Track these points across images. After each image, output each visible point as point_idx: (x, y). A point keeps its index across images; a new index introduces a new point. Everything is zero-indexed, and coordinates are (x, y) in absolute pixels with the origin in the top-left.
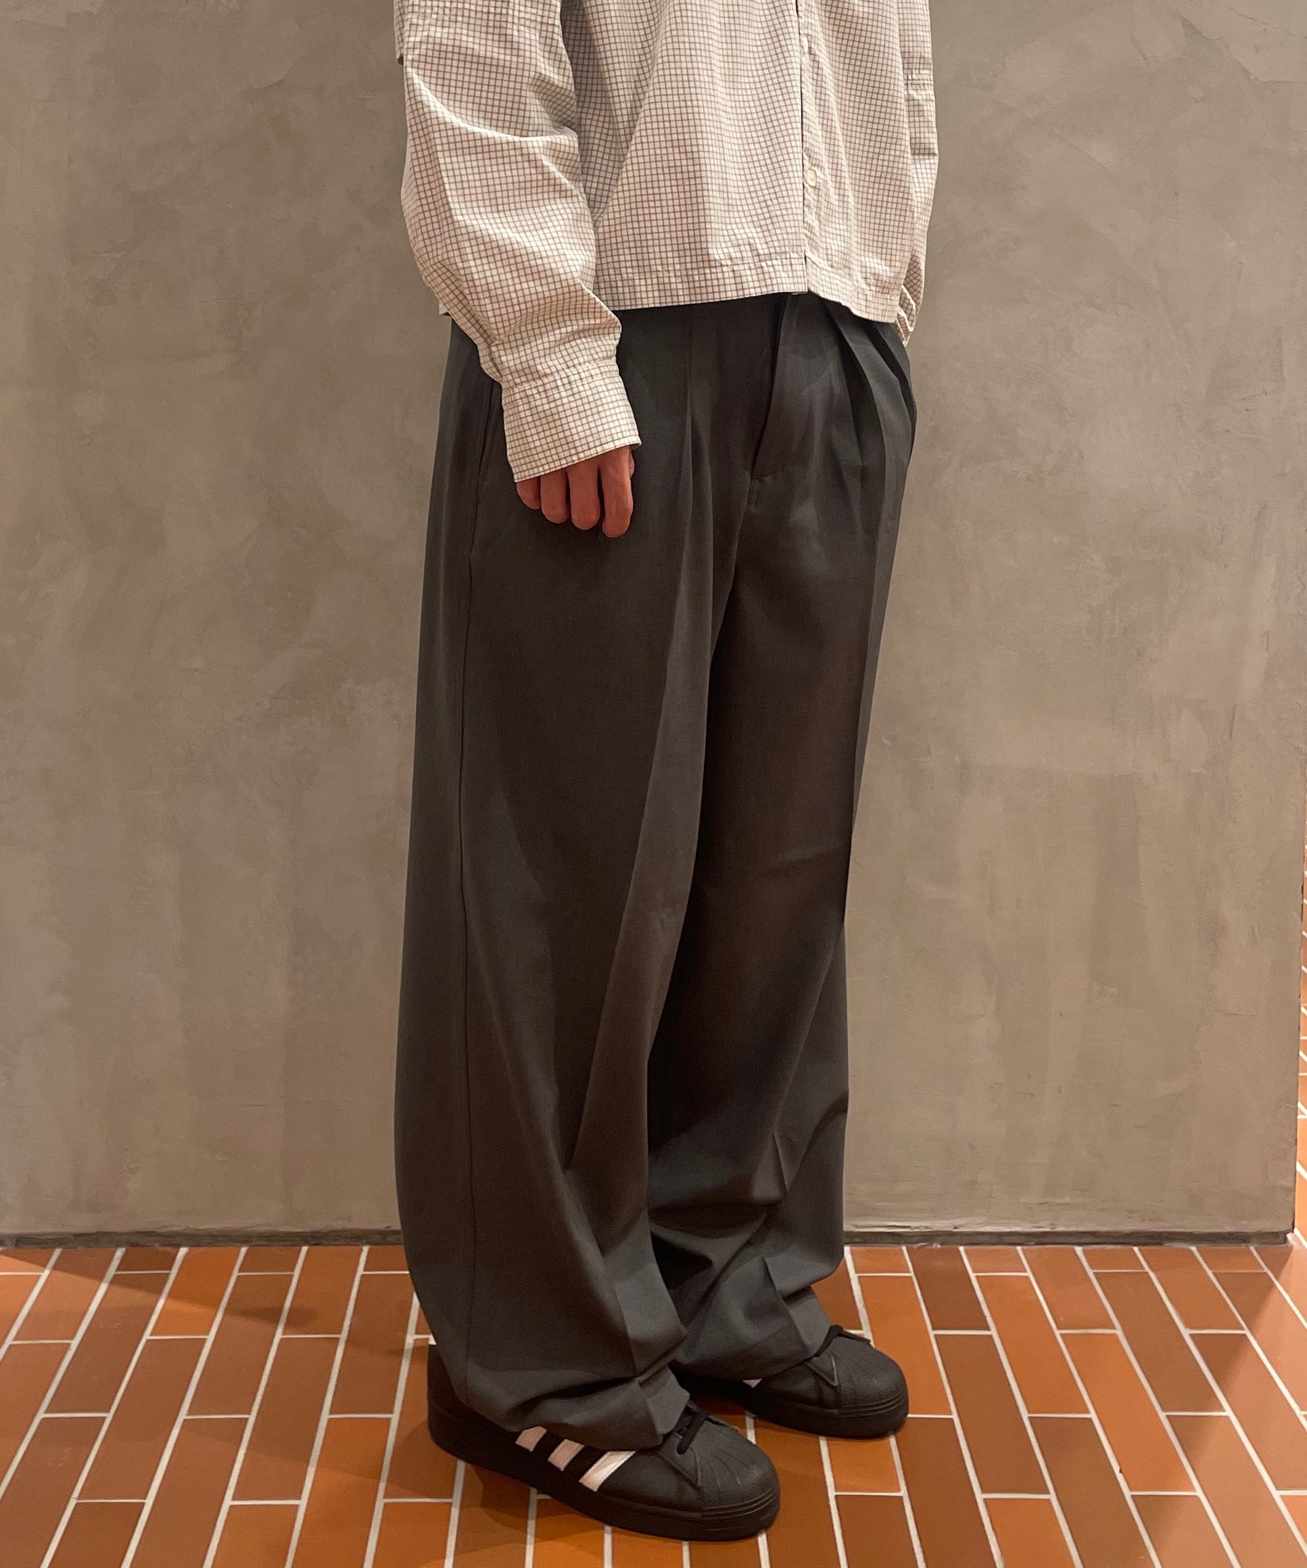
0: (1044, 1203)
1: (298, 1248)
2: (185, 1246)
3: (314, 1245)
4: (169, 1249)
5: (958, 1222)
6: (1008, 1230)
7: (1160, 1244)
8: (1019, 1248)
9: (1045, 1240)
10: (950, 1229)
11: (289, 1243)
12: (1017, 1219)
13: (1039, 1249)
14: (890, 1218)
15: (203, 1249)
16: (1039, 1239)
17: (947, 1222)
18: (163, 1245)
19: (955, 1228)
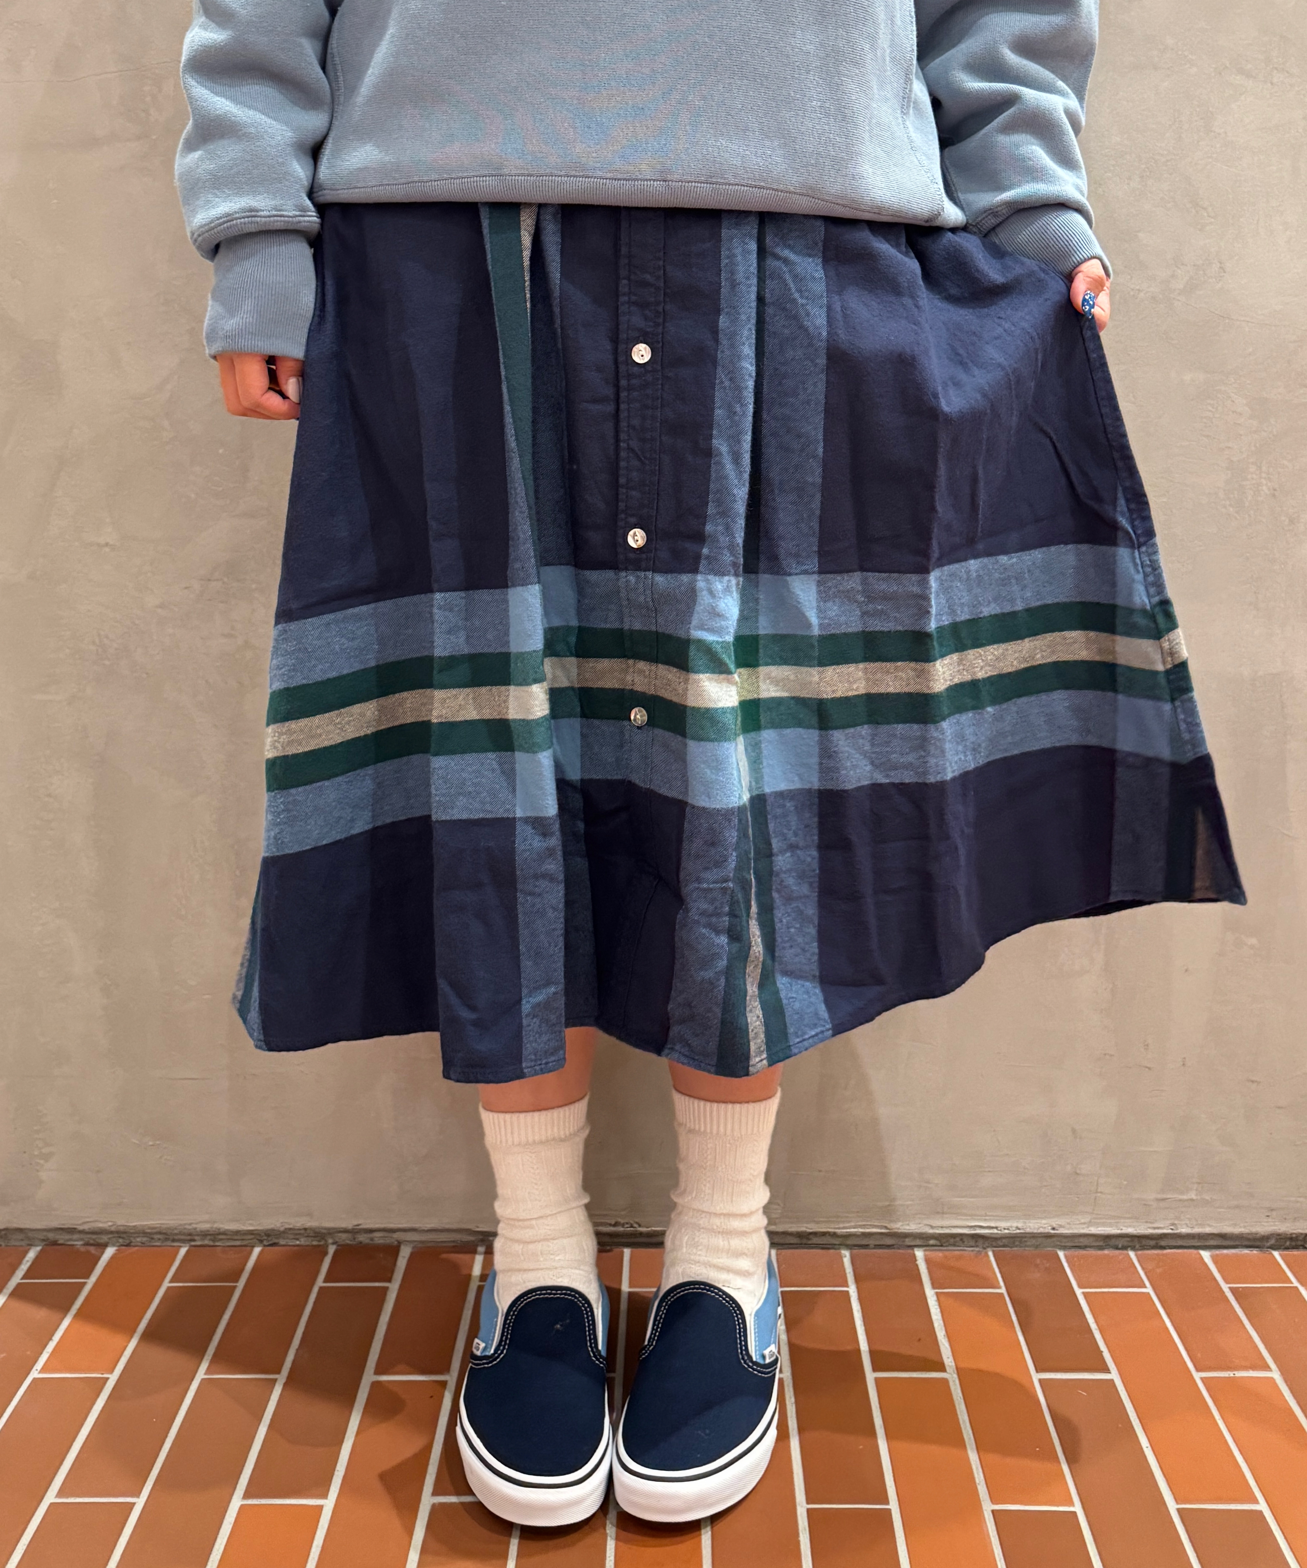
0: (1164, 1200)
1: (248, 1248)
2: (114, 1245)
4: (91, 1249)
5: (1055, 1222)
6: (1119, 1232)
9: (1163, 1243)
10: (1046, 1231)
11: (238, 1243)
12: (1129, 1218)
13: (1158, 1255)
14: (973, 1216)
15: (136, 1248)
16: (1152, 1243)
17: (1044, 1221)
18: (87, 1244)
19: (1053, 1229)
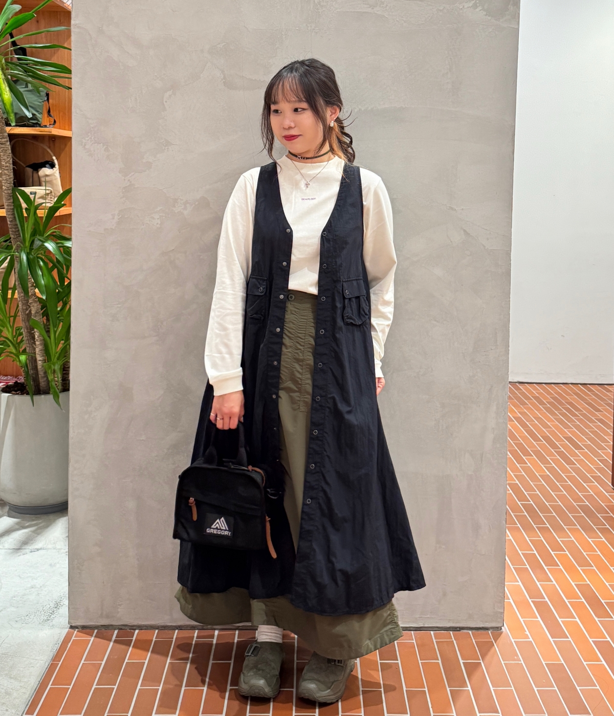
0: (420, 617)
1: (174, 631)
2: (137, 630)
3: (181, 629)
4: (132, 631)
7: (460, 630)
8: (412, 632)
9: (422, 629)
11: (172, 629)
12: (412, 622)
13: (418, 632)
15: (144, 631)
16: (418, 629)
18: (130, 629)
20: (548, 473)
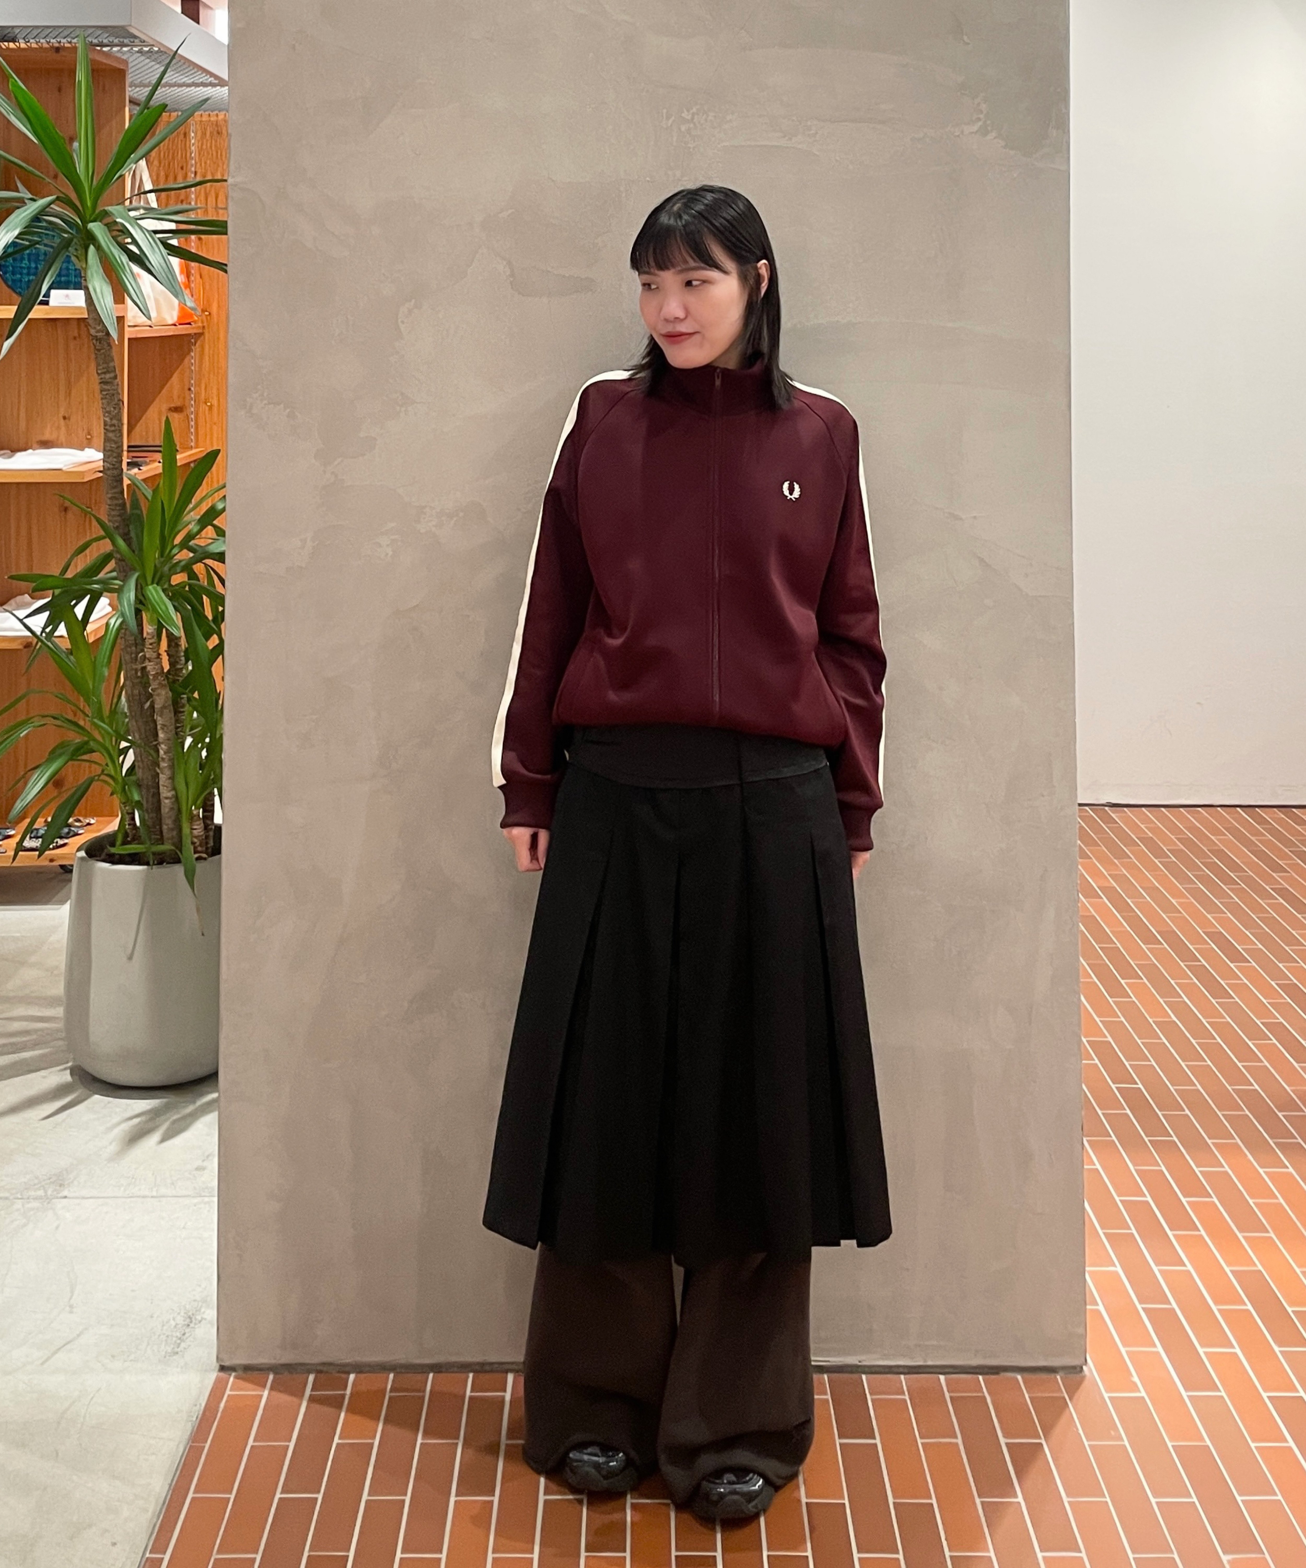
0: (917, 1345)
2: (353, 1373)
3: (439, 1372)
4: (343, 1376)
5: (860, 1358)
6: (893, 1364)
7: (997, 1373)
8: (902, 1377)
9: (921, 1370)
10: (854, 1364)
11: (423, 1371)
12: (900, 1356)
13: (915, 1378)
15: (367, 1375)
16: (914, 1370)
17: (854, 1358)
18: (339, 1372)
19: (860, 1362)
20: (1175, 1019)
